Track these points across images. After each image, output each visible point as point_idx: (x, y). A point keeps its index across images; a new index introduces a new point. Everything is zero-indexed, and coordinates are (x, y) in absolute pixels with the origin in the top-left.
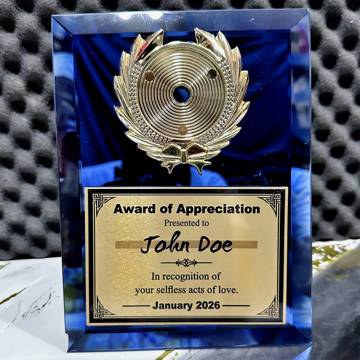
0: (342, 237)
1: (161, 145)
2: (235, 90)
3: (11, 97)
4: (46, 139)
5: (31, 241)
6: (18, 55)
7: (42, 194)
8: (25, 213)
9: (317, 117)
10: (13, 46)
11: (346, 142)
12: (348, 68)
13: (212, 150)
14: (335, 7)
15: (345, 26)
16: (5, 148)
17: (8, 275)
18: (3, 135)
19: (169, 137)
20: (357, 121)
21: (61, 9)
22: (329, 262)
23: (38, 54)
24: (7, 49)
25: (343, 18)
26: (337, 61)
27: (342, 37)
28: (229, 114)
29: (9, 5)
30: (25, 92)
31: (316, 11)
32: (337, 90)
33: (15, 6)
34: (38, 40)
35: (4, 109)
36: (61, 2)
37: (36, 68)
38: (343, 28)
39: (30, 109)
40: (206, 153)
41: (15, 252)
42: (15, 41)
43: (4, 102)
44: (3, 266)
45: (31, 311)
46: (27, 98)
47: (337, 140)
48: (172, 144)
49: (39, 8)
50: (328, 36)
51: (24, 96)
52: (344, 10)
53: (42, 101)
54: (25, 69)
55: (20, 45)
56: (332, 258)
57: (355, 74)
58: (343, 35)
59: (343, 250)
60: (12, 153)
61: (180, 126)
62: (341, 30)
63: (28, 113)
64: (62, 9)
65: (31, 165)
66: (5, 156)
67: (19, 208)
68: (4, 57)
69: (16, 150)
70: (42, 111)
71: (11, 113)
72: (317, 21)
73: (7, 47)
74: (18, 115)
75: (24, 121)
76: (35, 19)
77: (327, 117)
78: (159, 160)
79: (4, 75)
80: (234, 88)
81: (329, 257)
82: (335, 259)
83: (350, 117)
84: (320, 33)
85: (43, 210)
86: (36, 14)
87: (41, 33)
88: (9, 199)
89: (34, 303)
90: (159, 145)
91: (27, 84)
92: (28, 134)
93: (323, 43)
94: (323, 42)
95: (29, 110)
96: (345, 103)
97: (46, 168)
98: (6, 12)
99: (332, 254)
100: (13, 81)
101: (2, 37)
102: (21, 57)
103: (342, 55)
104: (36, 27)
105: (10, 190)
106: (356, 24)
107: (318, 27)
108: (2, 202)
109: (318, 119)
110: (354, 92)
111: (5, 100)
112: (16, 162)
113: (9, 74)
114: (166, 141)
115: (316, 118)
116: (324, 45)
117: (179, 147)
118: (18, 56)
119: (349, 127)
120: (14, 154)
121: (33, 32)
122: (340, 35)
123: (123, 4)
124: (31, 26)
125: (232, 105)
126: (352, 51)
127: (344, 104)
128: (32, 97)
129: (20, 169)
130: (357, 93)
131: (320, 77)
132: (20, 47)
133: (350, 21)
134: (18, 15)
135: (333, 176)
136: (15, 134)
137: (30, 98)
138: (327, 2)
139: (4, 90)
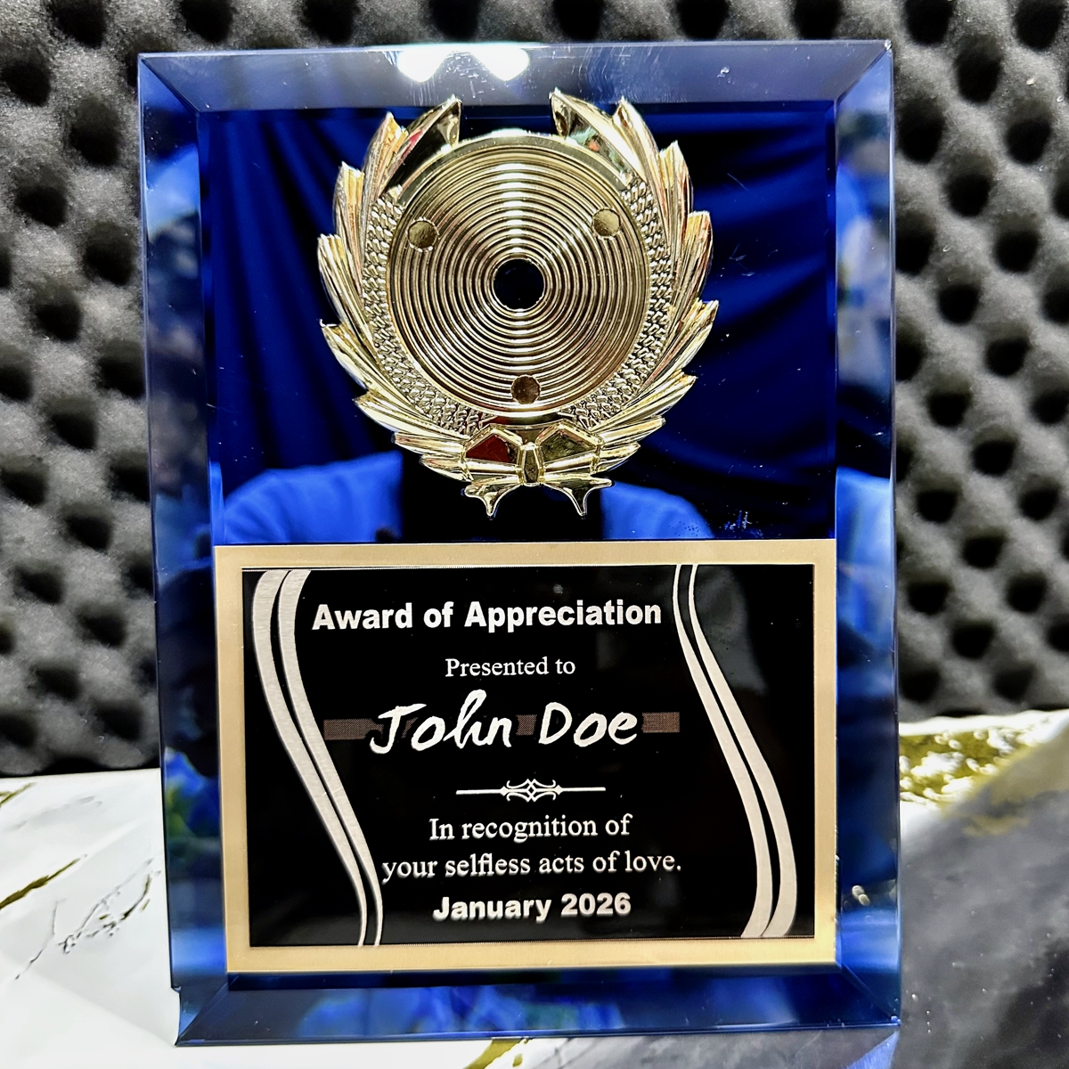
0: (1008, 705)
1: (462, 433)
2: (672, 266)
3: (37, 296)
4: (139, 419)
5: (96, 718)
6: (59, 171)
7: (129, 578)
8: (77, 635)
9: (932, 355)
10: (43, 146)
11: (1017, 428)
12: (1021, 215)
13: (612, 446)
14: (984, 38)
15: (1013, 92)
16: (19, 445)
17: (24, 823)
18: (12, 406)
19: (485, 411)
20: (1048, 368)
21: (185, 39)
23: (117, 169)
24: (24, 154)
25: (1006, 70)
26: (990, 194)
27: (1003, 124)
28: (659, 339)
29: (29, 24)
30: (78, 280)
31: (930, 49)
32: (991, 278)
33: (48, 27)
34: (116, 128)
35: (16, 329)
36: (185, 16)
37: (111, 210)
38: (1005, 98)
39: (94, 330)
40: (596, 452)
41: (48, 750)
42: (48, 129)
43: (16, 308)
44: (11, 796)
45: (86, 930)
46: (84, 298)
47: (992, 422)
48: (495, 431)
49: (121, 34)
50: (963, 123)
51: (75, 292)
52: (1009, 48)
53: (130, 307)
54: (79, 214)
55: (63, 140)
56: (981, 769)
57: (1042, 231)
58: (1004, 119)
59: (1015, 744)
60: (40, 459)
61: (516, 377)
63: (88, 341)
64: (189, 37)
65: (94, 494)
66: (17, 468)
67: (60, 622)
68: (17, 176)
69: (51, 450)
70: (127, 335)
71: (37, 339)
72: (930, 77)
73: (24, 146)
74: (56, 346)
75: (77, 365)
76: (108, 66)
77: (961, 356)
78: (459, 477)
79: (18, 230)
80: (670, 262)
81: (972, 764)
83: (1030, 357)
84: (941, 114)
85: (130, 628)
86: (111, 52)
87: (125, 107)
88: (31, 594)
89: (97, 906)
90: (458, 434)
91: (84, 257)
92: (84, 402)
93: (950, 143)
94: (949, 138)
95: (90, 331)
96: (1013, 316)
97: (141, 503)
98: (22, 44)
99: (980, 755)
100: (42, 247)
101: (10, 119)
102: (67, 178)
103: (1006, 178)
104: (110, 91)
105: (34, 569)
106: (1043, 89)
107: (932, 97)
108: (11, 604)
109: (934, 361)
110: (1039, 283)
111: (20, 303)
112: (51, 484)
113: (31, 226)
114: (477, 423)
115: (928, 360)
116: (951, 149)
117: (516, 439)
118: (56, 174)
119: (1028, 383)
120: (44, 462)
121: (103, 105)
122: (997, 119)
123: (368, 26)
124: (97, 88)
125: (665, 313)
126: (1034, 166)
127: (1010, 317)
128: (100, 293)
129: (64, 508)
130: (1048, 285)
131: (940, 240)
132: (64, 148)
133: (1027, 79)
134: (59, 55)
135: (981, 526)
136: (49, 404)
137: (92, 297)
138: (959, 24)
139: (16, 274)
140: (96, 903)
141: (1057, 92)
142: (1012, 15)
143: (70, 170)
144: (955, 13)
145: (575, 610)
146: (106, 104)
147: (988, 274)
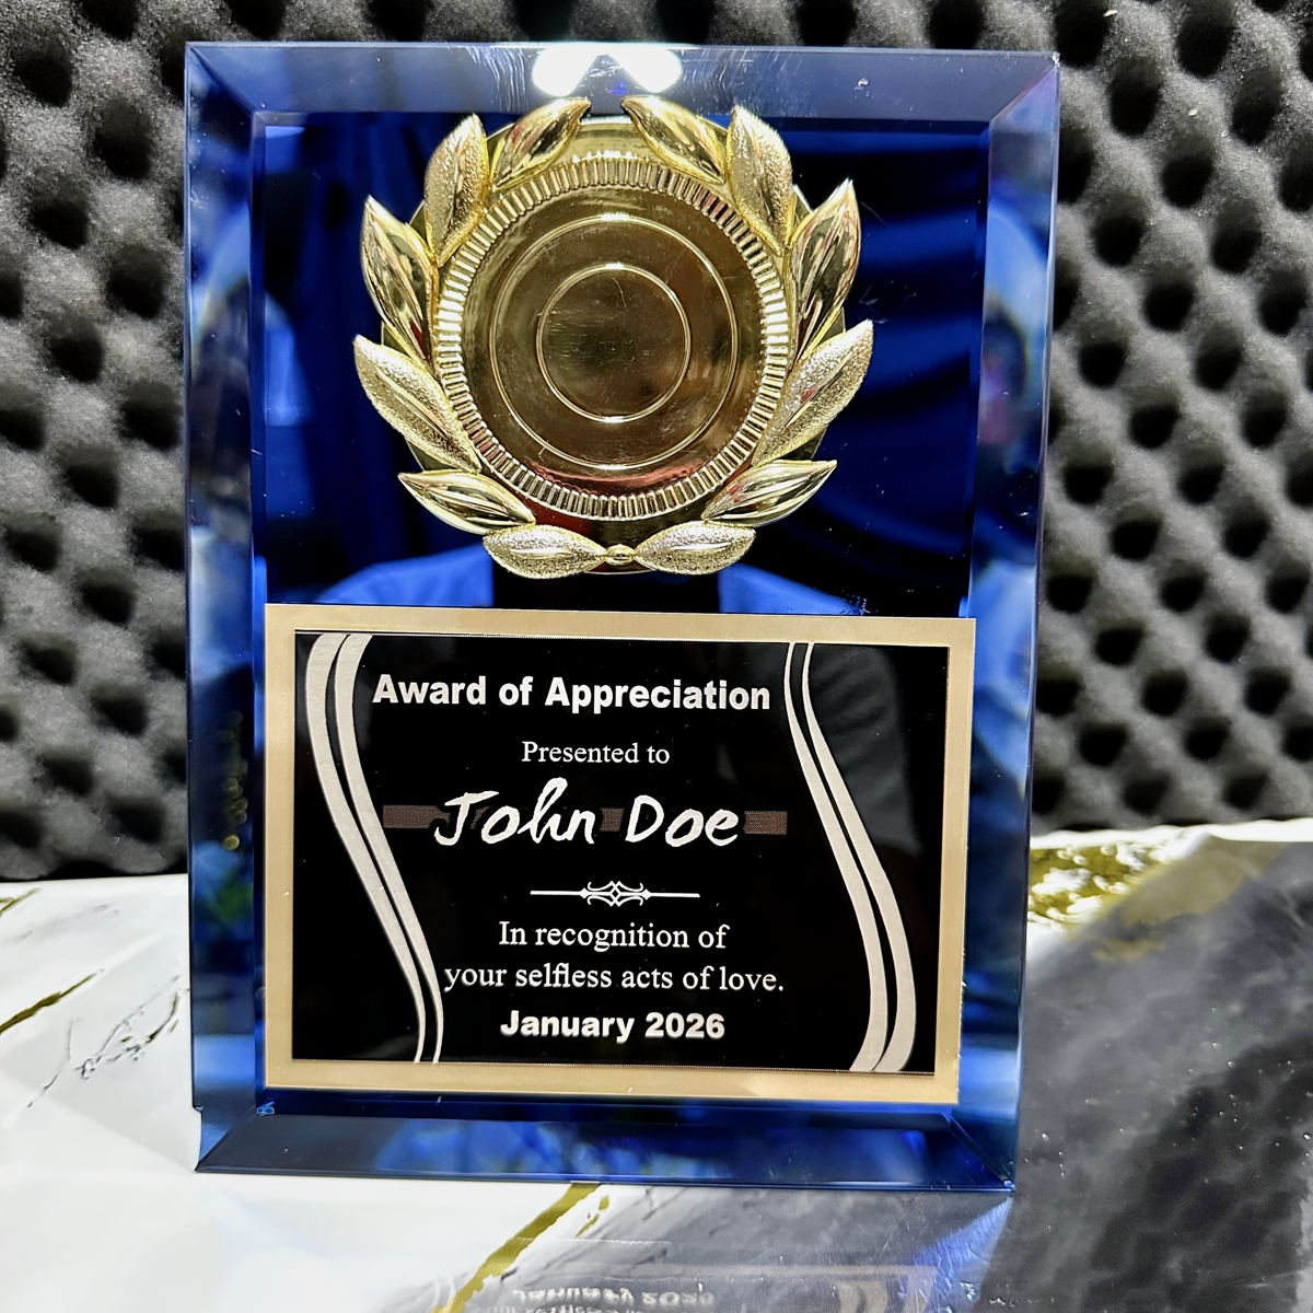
0: (1139, 818)
3: (53, 328)
4: (167, 473)
5: (111, 816)
6: (80, 183)
7: (152, 657)
8: (92, 721)
9: (1071, 421)
10: (62, 153)
11: (1162, 506)
12: (1177, 265)
14: (1142, 61)
15: (1172, 123)
16: (29, 501)
17: (30, 933)
18: (21, 455)
20: (1199, 440)
21: (230, 33)
22: (1102, 899)
23: (148, 183)
24: (41, 162)
25: (1166, 98)
26: (1142, 241)
27: (1160, 161)
29: (49, 9)
30: (101, 311)
31: (1081, 72)
32: (1139, 336)
33: (71, 14)
34: (148, 135)
35: (27, 366)
36: (230, 7)
37: (140, 230)
38: (1163, 131)
39: (118, 369)
41: (56, 852)
42: (68, 133)
43: (28, 341)
44: (14, 902)
45: (107, 1054)
46: (107, 332)
47: (1134, 500)
49: (156, 25)
50: (1115, 157)
51: (96, 325)
53: (160, 344)
54: (103, 234)
55: (86, 147)
56: (1111, 888)
57: (1198, 284)
58: (1162, 156)
59: (1147, 861)
60: (52, 518)
62: (1159, 138)
63: (111, 383)
64: (235, 30)
65: (114, 558)
66: (26, 527)
67: (72, 706)
68: (32, 189)
69: (66, 506)
70: (156, 376)
71: (51, 379)
72: (1081, 104)
73: (40, 153)
74: (72, 388)
75: (97, 410)
76: (140, 62)
77: (1103, 424)
79: (31, 251)
81: (1099, 882)
82: (1120, 888)
83: (1179, 426)
84: (1092, 146)
85: (152, 714)
86: (144, 46)
87: (159, 110)
88: (38, 674)
89: (118, 1026)
91: (108, 284)
92: (105, 452)
93: (1100, 181)
94: (1098, 175)
95: (112, 371)
96: (1164, 379)
97: (168, 570)
98: (43, 34)
99: (1108, 872)
100: (59, 271)
101: (24, 120)
102: (90, 191)
103: (1160, 222)
104: (142, 91)
105: (43, 645)
106: (1207, 122)
107: (1083, 127)
108: (16, 684)
110: (1192, 344)
111: (31, 335)
112: (65, 547)
113: (46, 247)
115: (1067, 428)
116: (1100, 188)
118: (77, 187)
119: (1176, 457)
120: (57, 520)
121: (133, 107)
122: (1154, 154)
123: (443, 24)
124: (127, 88)
126: (1192, 210)
127: (1159, 381)
128: (125, 327)
129: (80, 574)
130: (1202, 347)
131: (1084, 291)
132: (87, 156)
133: (1189, 109)
134: (82, 47)
135: (1118, 616)
136: (64, 454)
137: (118, 330)
138: (1117, 44)
139: (28, 302)
140: (118, 1023)
141: (1222, 126)
142: (1175, 36)
143: (93, 183)
144: (1111, 31)
145: (672, 691)
146: (137, 106)
147: (1136, 331)
